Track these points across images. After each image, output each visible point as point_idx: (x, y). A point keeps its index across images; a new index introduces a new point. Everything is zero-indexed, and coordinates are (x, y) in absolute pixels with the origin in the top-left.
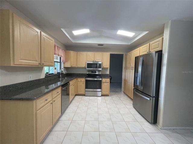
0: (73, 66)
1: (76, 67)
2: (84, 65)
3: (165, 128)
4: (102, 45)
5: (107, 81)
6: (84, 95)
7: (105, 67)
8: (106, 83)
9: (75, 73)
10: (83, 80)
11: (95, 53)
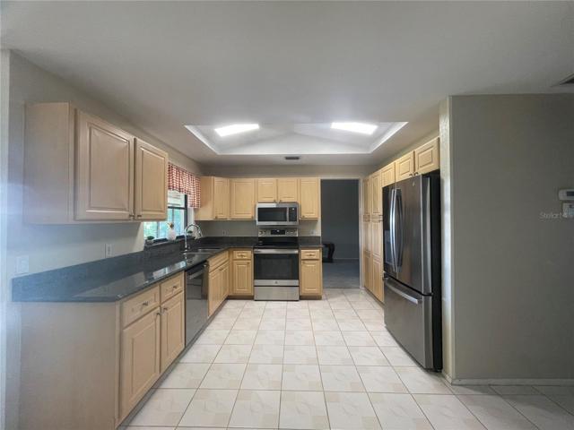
0: (220, 217)
1: (229, 219)
2: (249, 213)
3: (463, 382)
4: (297, 158)
5: (314, 257)
6: (251, 298)
7: (307, 216)
8: (311, 261)
9: (225, 235)
10: (248, 254)
11: (280, 179)
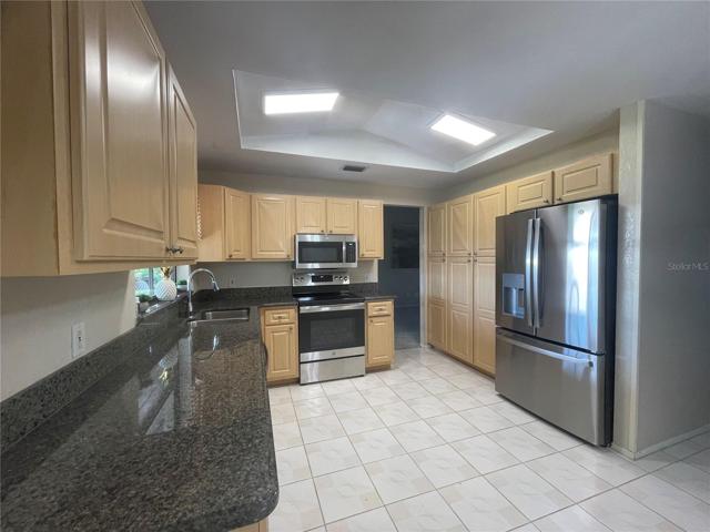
1: (248, 260)
2: (282, 249)
4: (359, 169)
5: (385, 312)
7: (368, 254)
10: (288, 316)
11: (330, 200)
